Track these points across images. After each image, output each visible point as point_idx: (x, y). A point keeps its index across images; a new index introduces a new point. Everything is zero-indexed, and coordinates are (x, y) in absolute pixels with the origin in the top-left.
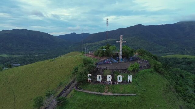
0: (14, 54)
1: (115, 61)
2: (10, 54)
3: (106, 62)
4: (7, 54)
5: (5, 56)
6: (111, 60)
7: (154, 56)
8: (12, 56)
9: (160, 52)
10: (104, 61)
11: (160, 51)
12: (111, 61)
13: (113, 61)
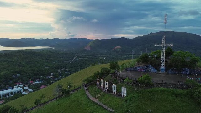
1: (154, 70)
3: (138, 68)
10: (136, 68)
12: (147, 69)
13: (150, 70)
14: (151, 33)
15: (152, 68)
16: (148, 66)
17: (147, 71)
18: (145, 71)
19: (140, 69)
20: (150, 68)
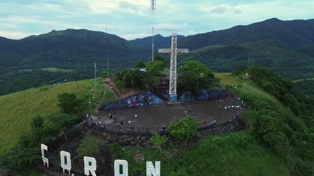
0: (65, 68)
1: (157, 100)
2: (61, 68)
3: (129, 102)
4: (56, 67)
5: (53, 70)
6: (147, 97)
7: (284, 83)
8: (62, 70)
9: (309, 70)
10: (123, 101)
11: (309, 67)
12: (146, 101)
13: (151, 100)
14: (54, 31)
15: (154, 96)
16: (145, 94)
17: (146, 104)
18: (142, 105)
19: (132, 103)
20: (150, 98)
